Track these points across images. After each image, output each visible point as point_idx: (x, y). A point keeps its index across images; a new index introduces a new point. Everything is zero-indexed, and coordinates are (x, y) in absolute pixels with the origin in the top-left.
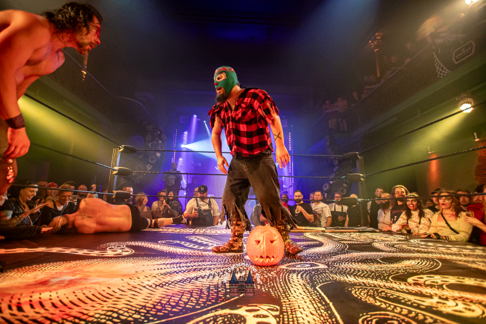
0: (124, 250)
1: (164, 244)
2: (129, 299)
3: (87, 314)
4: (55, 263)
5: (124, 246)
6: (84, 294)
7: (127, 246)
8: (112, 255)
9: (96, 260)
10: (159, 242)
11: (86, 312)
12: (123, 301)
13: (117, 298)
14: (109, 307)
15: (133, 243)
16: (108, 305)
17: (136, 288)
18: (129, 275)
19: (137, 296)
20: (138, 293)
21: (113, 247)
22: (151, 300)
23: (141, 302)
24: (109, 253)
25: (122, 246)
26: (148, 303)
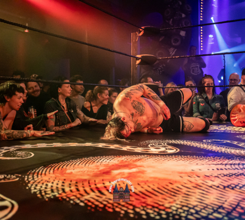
0: (167, 148)
1: (211, 143)
2: (199, 197)
3: (163, 205)
4: (107, 157)
5: (166, 144)
6: (149, 187)
7: (169, 144)
8: (157, 153)
9: (143, 156)
10: (204, 141)
11: (161, 203)
12: (194, 198)
13: (185, 194)
14: (181, 202)
15: (173, 142)
16: (180, 200)
17: (200, 186)
18: (186, 173)
19: (206, 195)
20: (207, 192)
21: (154, 144)
22: (226, 201)
23: (214, 201)
24: (153, 150)
25: (163, 144)
26: (224, 203)
